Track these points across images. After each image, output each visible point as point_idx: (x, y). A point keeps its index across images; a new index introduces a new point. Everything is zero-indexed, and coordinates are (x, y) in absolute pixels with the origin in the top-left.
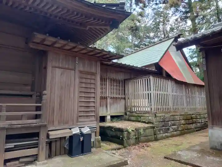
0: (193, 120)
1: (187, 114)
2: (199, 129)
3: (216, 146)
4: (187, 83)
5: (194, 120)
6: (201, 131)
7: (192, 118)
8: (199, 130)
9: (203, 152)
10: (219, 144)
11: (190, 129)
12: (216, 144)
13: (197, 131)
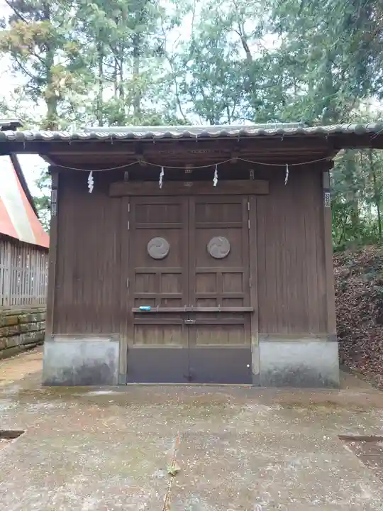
0: (20, 327)
1: (7, 314)
2: (33, 344)
3: (55, 378)
4: (18, 240)
5: (24, 325)
6: (35, 350)
7: (19, 322)
8: (31, 348)
9: (25, 395)
10: (62, 371)
11: (11, 347)
12: (55, 374)
13: (26, 349)
